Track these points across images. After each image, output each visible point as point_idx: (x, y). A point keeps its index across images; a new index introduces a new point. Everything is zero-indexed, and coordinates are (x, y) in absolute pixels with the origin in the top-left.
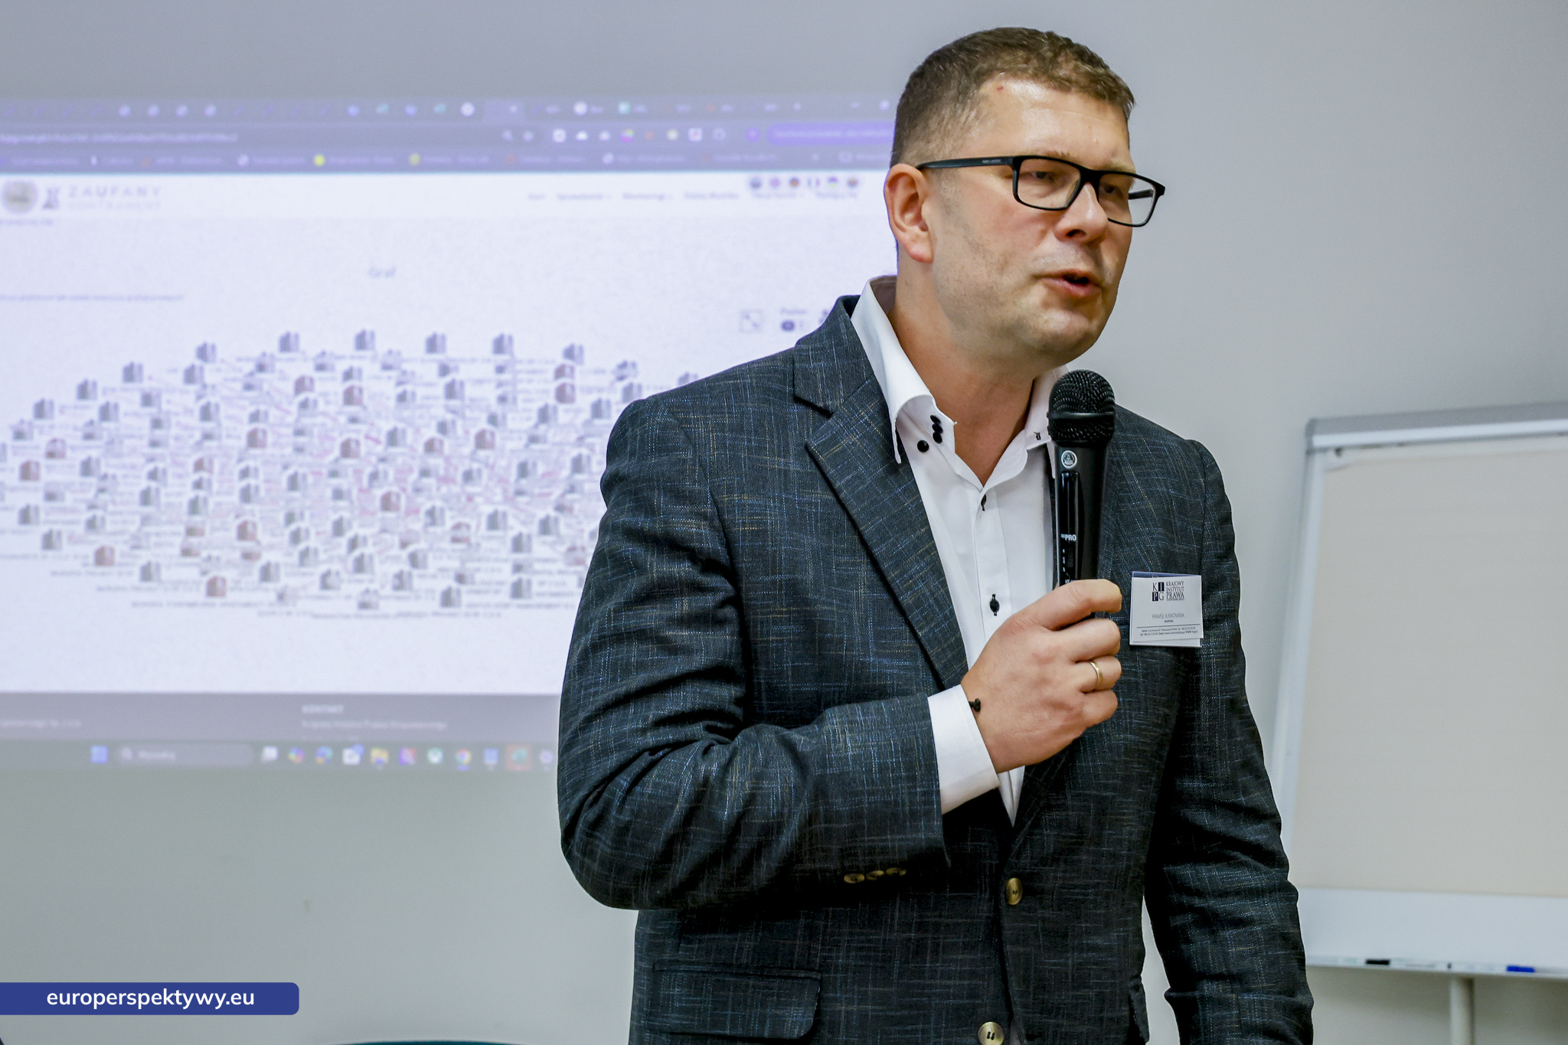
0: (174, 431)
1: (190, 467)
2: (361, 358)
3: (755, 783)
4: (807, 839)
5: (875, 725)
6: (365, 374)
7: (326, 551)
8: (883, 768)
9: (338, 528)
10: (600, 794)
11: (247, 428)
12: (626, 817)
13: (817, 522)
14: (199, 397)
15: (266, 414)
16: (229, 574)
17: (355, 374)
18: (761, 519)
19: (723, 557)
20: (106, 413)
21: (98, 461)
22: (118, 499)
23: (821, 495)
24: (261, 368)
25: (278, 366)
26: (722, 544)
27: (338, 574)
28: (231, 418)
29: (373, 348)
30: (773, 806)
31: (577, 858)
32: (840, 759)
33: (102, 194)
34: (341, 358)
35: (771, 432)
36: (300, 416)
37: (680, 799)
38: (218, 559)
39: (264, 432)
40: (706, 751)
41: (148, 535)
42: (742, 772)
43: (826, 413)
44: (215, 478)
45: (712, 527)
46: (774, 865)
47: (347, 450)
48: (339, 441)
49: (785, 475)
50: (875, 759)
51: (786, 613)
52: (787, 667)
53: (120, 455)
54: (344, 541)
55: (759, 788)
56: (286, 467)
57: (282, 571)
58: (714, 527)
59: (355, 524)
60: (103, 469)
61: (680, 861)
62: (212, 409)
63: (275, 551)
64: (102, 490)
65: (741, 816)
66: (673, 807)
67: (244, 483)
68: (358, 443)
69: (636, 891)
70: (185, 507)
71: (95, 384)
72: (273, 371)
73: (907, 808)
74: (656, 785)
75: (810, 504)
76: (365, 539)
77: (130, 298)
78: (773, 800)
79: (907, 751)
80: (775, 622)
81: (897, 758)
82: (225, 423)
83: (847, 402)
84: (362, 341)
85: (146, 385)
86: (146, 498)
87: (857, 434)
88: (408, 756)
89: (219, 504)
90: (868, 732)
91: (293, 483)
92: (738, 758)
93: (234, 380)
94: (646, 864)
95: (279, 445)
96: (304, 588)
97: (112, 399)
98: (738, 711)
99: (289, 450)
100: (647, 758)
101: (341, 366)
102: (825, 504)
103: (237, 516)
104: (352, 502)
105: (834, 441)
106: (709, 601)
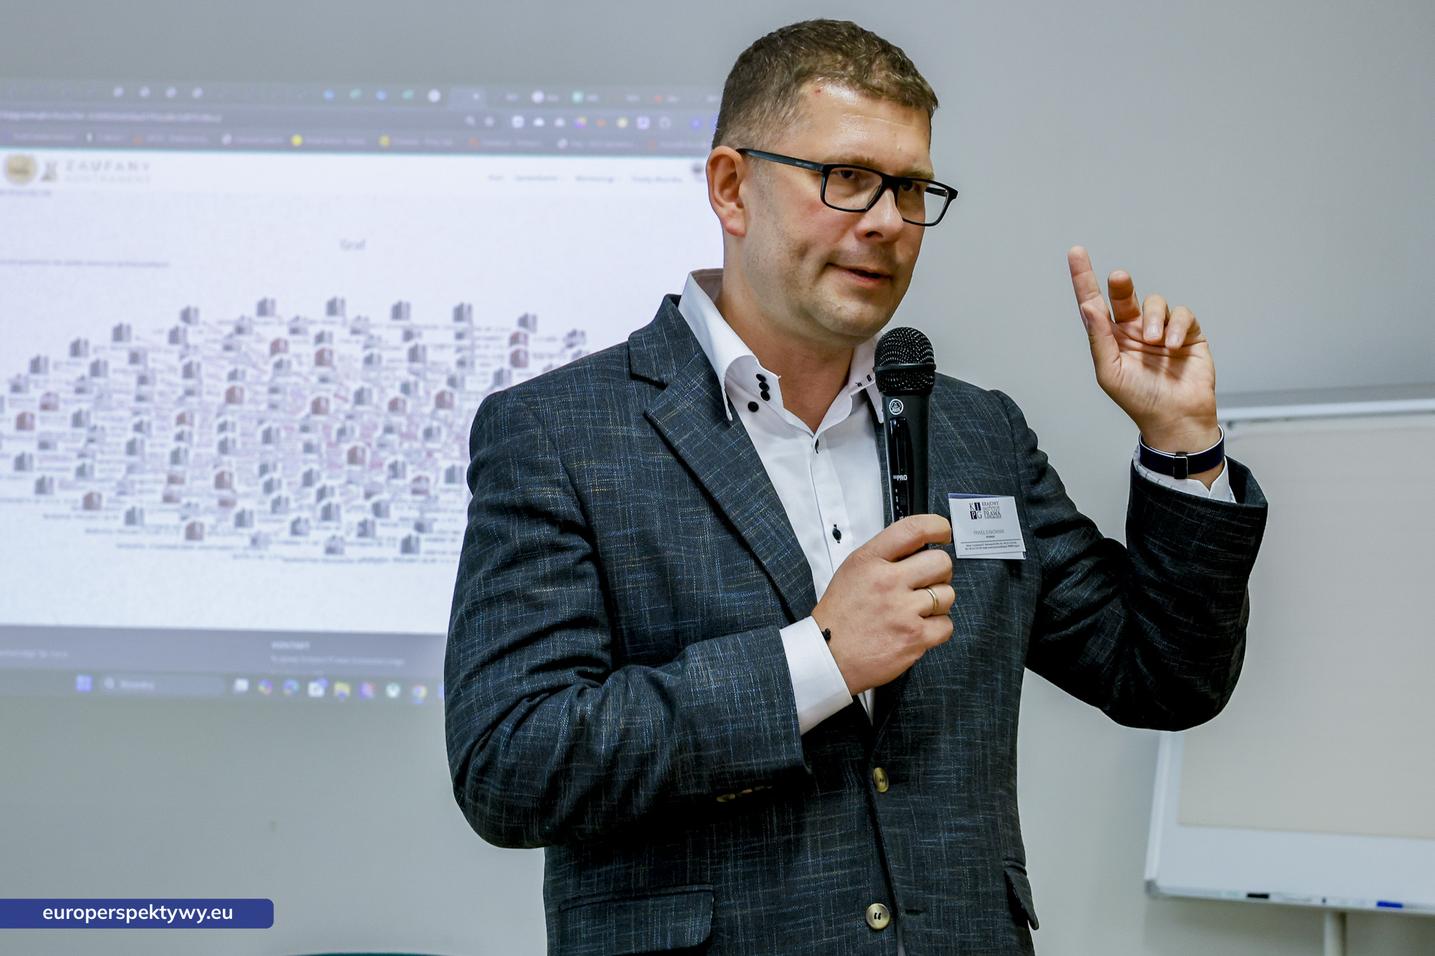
0: (160, 387)
1: (173, 421)
2: (333, 323)
3: (628, 719)
4: (679, 767)
5: (733, 660)
6: (336, 338)
7: (296, 500)
8: (744, 698)
9: (308, 479)
10: (486, 742)
11: (225, 386)
12: (511, 760)
13: (661, 479)
14: (182, 357)
15: (244, 373)
16: (208, 520)
17: (326, 337)
18: (609, 481)
19: (579, 518)
20: (96, 369)
21: (88, 414)
22: (106, 449)
23: (662, 456)
24: (240, 330)
25: (257, 329)
26: (577, 507)
27: (307, 521)
28: (211, 376)
29: (343, 314)
30: (647, 738)
31: (470, 804)
32: (705, 692)
33: (96, 167)
34: (312, 322)
35: (612, 405)
36: (275, 375)
37: (560, 739)
38: (197, 505)
39: (242, 390)
40: (581, 693)
41: (133, 482)
42: (615, 709)
43: (661, 386)
44: (195, 430)
45: (566, 492)
46: (651, 793)
47: (317, 407)
48: (311, 398)
49: (629, 441)
50: (736, 691)
51: (639, 562)
52: (644, 611)
53: (109, 409)
54: (313, 491)
55: (632, 724)
56: (261, 422)
57: (256, 517)
58: (567, 492)
59: (324, 475)
60: (93, 421)
61: (564, 796)
62: (194, 368)
63: (249, 498)
64: (91, 441)
65: (617, 750)
66: (554, 747)
67: (222, 436)
68: (327, 401)
69: (527, 829)
70: (167, 458)
71: (86, 343)
72: (250, 333)
73: (768, 733)
74: (537, 729)
75: (654, 464)
76: (332, 489)
77: (120, 265)
78: (646, 732)
79: (765, 681)
80: (631, 571)
81: (756, 688)
82: (206, 381)
83: (680, 374)
84: (333, 308)
85: (134, 344)
86: (131, 448)
87: (691, 400)
88: (368, 690)
89: (198, 455)
90: (728, 667)
91: (267, 437)
92: (611, 698)
93: (215, 341)
94: (533, 802)
95: (255, 400)
96: (276, 534)
97: (102, 356)
98: (606, 657)
99: (264, 407)
100: (525, 704)
101: (314, 330)
102: (666, 464)
103: (215, 467)
104: (320, 455)
105: (670, 407)
106: (569, 558)
